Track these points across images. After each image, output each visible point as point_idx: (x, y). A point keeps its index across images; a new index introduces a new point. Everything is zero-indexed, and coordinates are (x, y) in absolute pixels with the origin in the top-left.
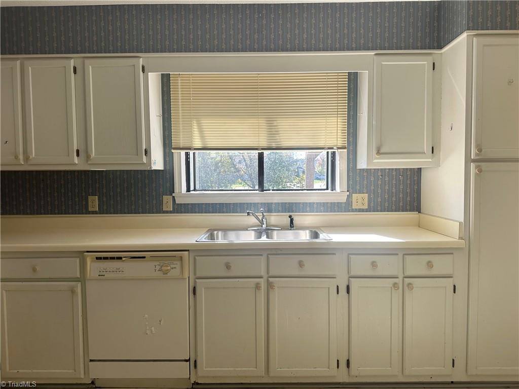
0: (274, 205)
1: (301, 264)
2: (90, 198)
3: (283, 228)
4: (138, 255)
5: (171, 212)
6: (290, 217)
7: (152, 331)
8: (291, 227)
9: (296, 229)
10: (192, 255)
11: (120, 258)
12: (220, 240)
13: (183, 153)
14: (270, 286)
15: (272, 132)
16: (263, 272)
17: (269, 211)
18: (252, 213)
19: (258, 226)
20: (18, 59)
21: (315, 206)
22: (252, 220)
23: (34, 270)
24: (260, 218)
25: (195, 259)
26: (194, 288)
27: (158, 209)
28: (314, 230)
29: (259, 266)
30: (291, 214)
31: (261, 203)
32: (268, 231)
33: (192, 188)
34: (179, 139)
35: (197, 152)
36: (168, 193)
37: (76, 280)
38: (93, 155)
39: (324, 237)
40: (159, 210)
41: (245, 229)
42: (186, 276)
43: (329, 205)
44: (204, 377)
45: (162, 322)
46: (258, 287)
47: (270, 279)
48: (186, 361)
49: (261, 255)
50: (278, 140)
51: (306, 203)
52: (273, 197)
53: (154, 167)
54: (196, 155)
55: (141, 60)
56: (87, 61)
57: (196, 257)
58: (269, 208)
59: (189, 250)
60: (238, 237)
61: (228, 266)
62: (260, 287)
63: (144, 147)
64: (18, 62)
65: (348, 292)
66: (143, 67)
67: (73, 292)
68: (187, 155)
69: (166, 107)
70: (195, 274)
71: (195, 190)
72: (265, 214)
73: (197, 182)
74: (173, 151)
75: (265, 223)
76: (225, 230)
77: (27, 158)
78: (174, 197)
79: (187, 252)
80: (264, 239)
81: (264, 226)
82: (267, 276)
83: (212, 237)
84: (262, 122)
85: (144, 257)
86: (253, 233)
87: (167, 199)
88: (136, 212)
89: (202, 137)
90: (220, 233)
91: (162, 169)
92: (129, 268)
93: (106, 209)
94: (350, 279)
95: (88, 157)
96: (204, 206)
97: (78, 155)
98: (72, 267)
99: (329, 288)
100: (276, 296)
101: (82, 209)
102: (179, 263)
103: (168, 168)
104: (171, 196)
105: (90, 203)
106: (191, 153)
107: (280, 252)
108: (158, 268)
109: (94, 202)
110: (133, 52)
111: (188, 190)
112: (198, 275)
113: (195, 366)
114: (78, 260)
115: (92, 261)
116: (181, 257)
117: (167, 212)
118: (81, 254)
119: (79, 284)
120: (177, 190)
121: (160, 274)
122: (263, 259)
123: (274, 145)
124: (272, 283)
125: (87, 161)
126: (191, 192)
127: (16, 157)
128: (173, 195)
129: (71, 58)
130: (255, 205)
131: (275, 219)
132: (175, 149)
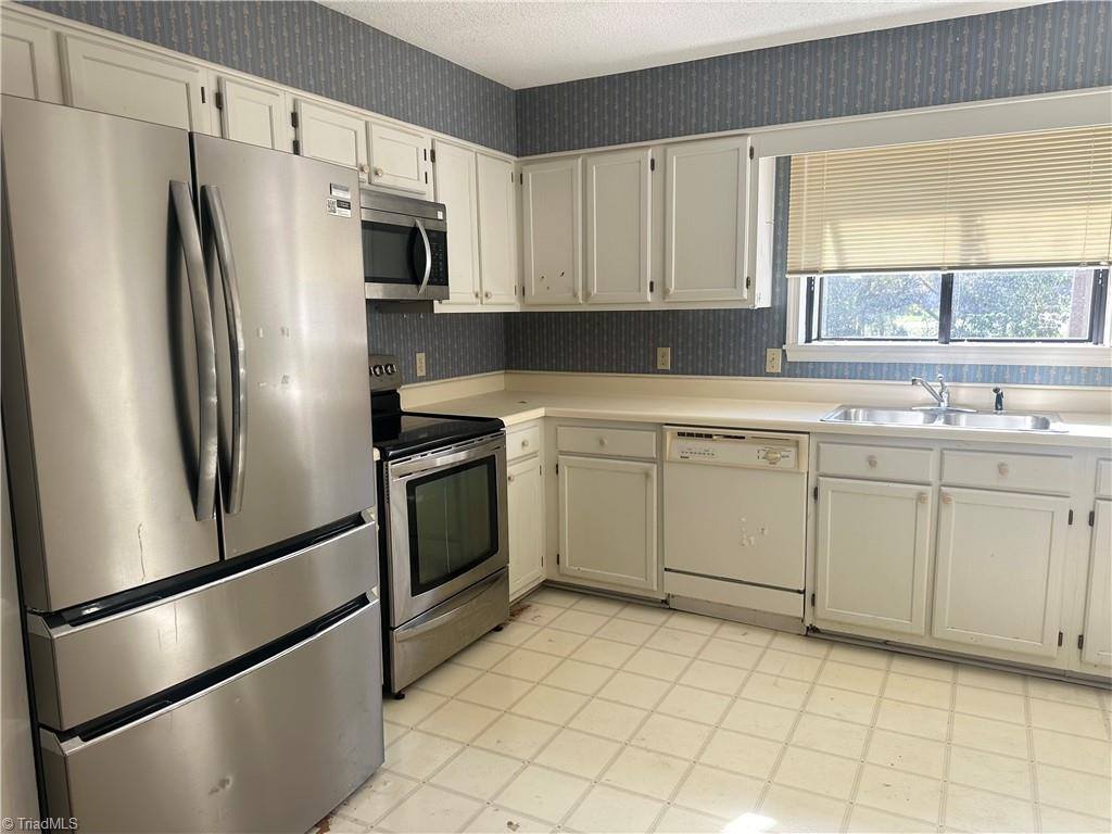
0: (966, 369)
1: (1002, 469)
2: (660, 350)
3: (980, 411)
4: (734, 434)
5: (778, 375)
6: (996, 390)
7: (750, 542)
8: (997, 409)
9: (1006, 414)
10: (813, 439)
11: (710, 436)
12: (861, 420)
13: (804, 279)
14: (943, 499)
15: (971, 237)
16: (932, 477)
17: (957, 379)
18: (922, 382)
19: (934, 404)
20: (578, 156)
21: (1053, 372)
22: (921, 393)
23: (602, 443)
24: (937, 390)
25: (818, 448)
26: (816, 490)
27: (758, 369)
28: (1041, 416)
29: (927, 466)
30: (999, 386)
31: (942, 365)
32: (951, 413)
33: (814, 336)
34: (798, 256)
35: (825, 276)
36: (776, 344)
37: (651, 460)
38: (672, 290)
39: (1056, 426)
40: (760, 371)
41: (909, 407)
42: (804, 469)
43: (1083, 372)
44: (825, 620)
45: (765, 531)
46: (921, 498)
47: (943, 488)
48: (799, 592)
49: (931, 449)
50: (984, 251)
51: (1034, 367)
52: (965, 353)
53: (759, 305)
54: (826, 282)
55: (749, 138)
56: (670, 150)
57: (821, 445)
58: (956, 373)
59: (808, 433)
60: (893, 420)
61: (872, 462)
62: (925, 499)
63: (746, 276)
64: (580, 160)
65: (1091, 523)
66: (752, 150)
67: (647, 475)
68: (810, 282)
69: (781, 204)
70: (818, 469)
71: (819, 338)
72: (946, 384)
73: (824, 325)
74: (787, 276)
75: (945, 399)
76: (871, 408)
77: (587, 295)
78: (784, 351)
79: (806, 436)
80: (939, 424)
81: (944, 405)
82: (938, 483)
83: (846, 416)
84: (953, 220)
85: (743, 438)
86: (921, 416)
87: (773, 355)
88: (724, 373)
89: (839, 251)
90: (861, 411)
91: (769, 306)
92: (723, 451)
93: (681, 367)
94: (1098, 501)
95: (665, 292)
96: (835, 367)
97: (652, 290)
98: (647, 443)
99: (1053, 513)
100: (952, 515)
101: (649, 367)
102: (793, 450)
103: (777, 303)
104: (780, 350)
105: (659, 358)
106: (817, 277)
107: (965, 447)
108: (762, 454)
109: (665, 356)
110: (738, 128)
111: (809, 340)
112: (823, 470)
113: (813, 603)
114: (654, 434)
115: (673, 438)
116: (797, 442)
117: (772, 375)
118: (660, 427)
119: (655, 466)
120: (789, 340)
121: (764, 463)
122: (933, 456)
123: (973, 261)
124: (947, 494)
125: (664, 298)
126: (814, 343)
127: (575, 295)
128: (784, 347)
129: (648, 147)
130: (931, 367)
131: (965, 393)
132: (791, 273)
